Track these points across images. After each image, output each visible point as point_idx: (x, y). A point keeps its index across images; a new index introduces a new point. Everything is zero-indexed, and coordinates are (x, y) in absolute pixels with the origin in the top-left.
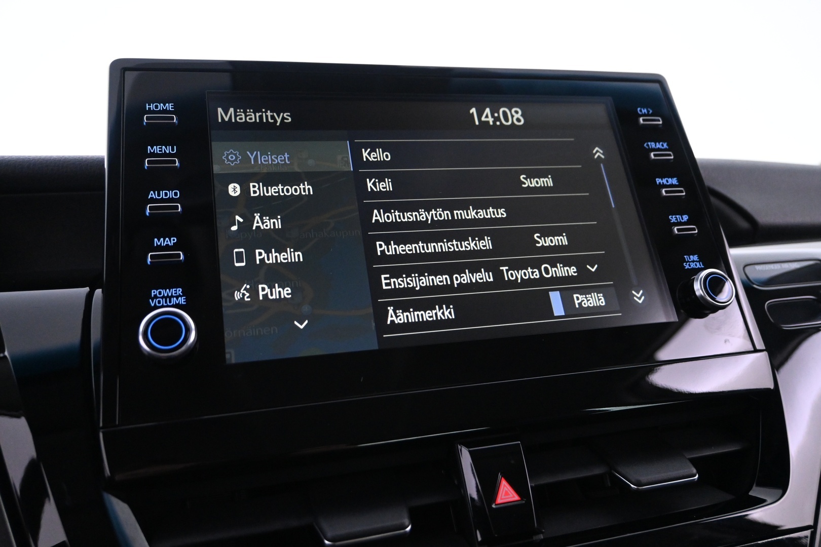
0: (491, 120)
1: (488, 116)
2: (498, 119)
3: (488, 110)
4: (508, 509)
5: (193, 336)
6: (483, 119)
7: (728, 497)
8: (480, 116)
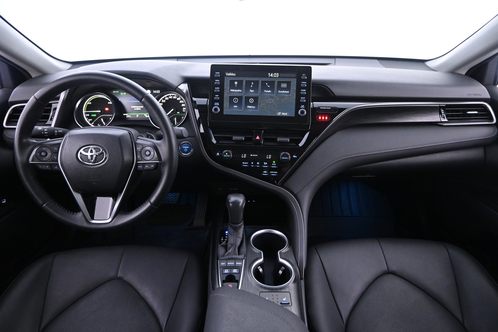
0: (272, 76)
1: (272, 75)
2: (273, 76)
3: (272, 74)
4: (258, 140)
5: (219, 110)
6: (271, 76)
7: (296, 145)
8: (270, 75)
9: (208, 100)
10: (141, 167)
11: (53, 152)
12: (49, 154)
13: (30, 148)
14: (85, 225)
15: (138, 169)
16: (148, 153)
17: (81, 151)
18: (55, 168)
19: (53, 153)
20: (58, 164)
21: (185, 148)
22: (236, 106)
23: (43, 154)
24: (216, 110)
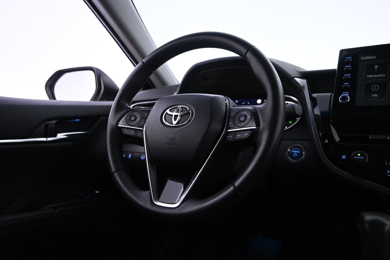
5: (349, 100)
9: (331, 95)
10: (232, 136)
11: (142, 117)
12: (138, 119)
13: (123, 112)
14: (148, 206)
15: (227, 140)
16: (242, 119)
17: (168, 111)
18: (139, 134)
19: (142, 119)
20: (142, 130)
21: (295, 153)
22: (376, 95)
23: (133, 118)
24: (344, 98)
